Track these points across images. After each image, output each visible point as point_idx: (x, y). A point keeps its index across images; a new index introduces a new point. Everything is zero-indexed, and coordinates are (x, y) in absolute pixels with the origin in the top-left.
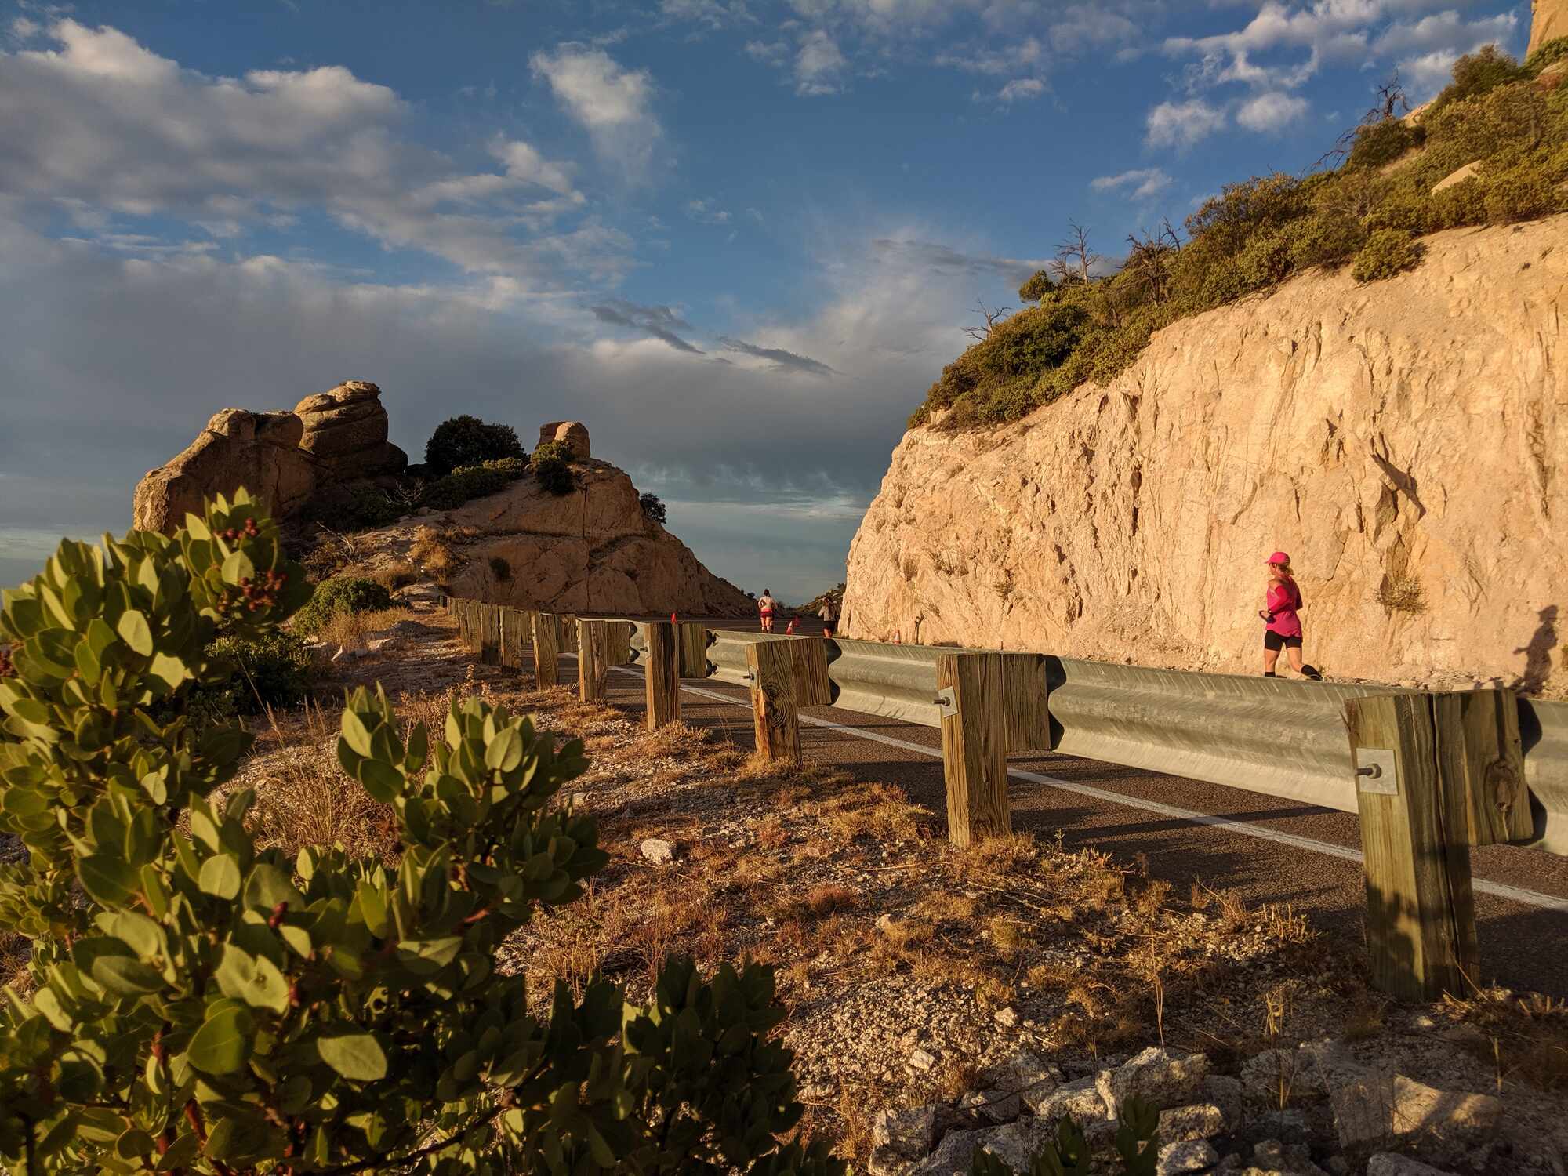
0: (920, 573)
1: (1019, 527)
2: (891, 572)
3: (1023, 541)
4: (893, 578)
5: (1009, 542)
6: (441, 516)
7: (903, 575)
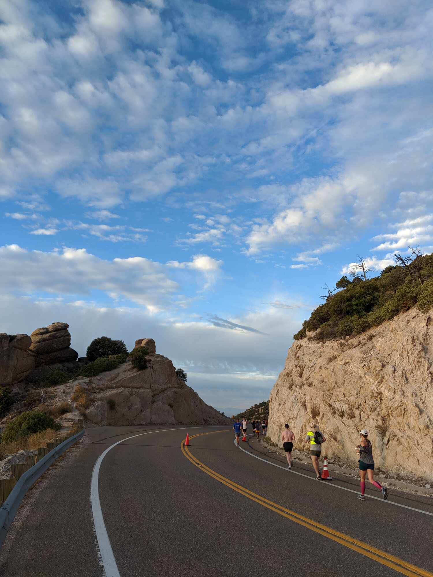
0: (321, 414)
1: (386, 391)
2: (302, 412)
3: (391, 400)
4: (305, 416)
5: (381, 400)
6: (87, 380)
7: (311, 415)
